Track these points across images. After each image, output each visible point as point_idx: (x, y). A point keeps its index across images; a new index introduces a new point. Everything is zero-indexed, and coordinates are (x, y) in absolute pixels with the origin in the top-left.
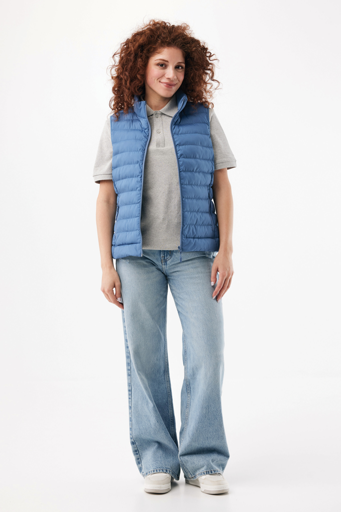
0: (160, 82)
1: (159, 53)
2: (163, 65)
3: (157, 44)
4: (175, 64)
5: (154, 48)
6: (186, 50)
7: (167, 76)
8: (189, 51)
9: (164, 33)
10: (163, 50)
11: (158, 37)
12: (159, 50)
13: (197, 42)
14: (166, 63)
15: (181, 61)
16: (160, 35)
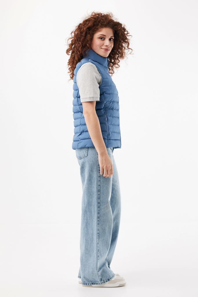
0: (101, 48)
1: (100, 31)
2: (102, 38)
3: (99, 26)
4: (110, 37)
5: (97, 28)
6: (115, 29)
7: (105, 45)
8: (117, 30)
9: (103, 20)
10: (102, 29)
11: (99, 22)
12: (100, 30)
13: (121, 25)
14: (105, 37)
15: (112, 36)
16: (100, 21)
